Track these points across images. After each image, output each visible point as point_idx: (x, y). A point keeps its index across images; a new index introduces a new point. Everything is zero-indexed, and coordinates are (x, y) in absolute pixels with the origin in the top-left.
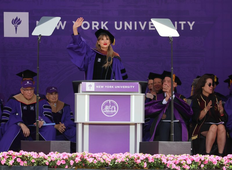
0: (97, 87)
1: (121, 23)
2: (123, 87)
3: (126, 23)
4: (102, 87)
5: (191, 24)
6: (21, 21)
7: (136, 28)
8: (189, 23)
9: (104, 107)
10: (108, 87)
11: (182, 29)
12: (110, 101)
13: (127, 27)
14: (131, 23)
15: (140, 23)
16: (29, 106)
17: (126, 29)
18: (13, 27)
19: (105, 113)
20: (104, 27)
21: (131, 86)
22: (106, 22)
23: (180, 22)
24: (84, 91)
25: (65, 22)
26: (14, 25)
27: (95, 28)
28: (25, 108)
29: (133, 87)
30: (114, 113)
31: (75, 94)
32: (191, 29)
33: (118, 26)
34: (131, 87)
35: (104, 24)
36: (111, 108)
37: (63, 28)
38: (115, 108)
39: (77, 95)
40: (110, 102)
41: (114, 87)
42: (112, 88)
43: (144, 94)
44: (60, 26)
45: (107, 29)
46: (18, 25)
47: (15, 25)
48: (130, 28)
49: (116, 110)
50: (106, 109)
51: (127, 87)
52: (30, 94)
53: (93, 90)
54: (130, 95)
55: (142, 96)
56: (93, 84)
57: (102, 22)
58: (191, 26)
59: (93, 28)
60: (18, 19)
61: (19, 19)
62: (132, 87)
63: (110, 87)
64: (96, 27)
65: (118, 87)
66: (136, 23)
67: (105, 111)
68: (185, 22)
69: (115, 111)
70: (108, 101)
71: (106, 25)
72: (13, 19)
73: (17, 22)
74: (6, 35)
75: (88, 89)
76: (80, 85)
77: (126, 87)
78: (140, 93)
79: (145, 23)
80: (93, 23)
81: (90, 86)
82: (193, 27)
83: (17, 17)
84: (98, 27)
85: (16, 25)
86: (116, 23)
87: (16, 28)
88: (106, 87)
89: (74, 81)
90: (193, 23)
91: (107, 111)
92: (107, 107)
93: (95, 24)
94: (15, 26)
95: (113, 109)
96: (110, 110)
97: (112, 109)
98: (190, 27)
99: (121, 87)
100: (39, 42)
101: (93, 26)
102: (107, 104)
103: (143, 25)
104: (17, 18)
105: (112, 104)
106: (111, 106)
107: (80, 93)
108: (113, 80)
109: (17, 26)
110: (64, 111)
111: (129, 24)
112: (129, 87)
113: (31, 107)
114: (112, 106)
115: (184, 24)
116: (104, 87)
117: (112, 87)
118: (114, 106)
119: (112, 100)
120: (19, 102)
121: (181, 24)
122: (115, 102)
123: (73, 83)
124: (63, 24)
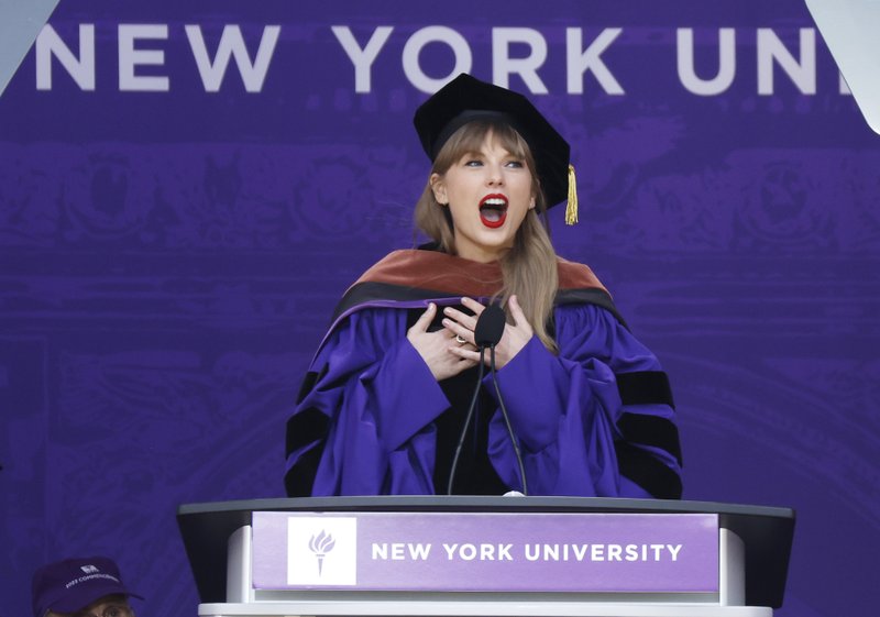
0: (378, 551)
1: (727, 38)
2: (589, 551)
3: (768, 45)
4: (421, 552)
10: (467, 552)
13: (778, 70)
14: (808, 37)
17: (765, 86)
20: (588, 76)
21: (657, 548)
22: (609, 36)
24: (276, 583)
25: (271, 35)
27: (515, 78)
29: (674, 552)
31: (206, 609)
33: (706, 65)
34: (651, 553)
35: (586, 45)
41: (517, 552)
43: (767, 612)
48: (805, 79)
51: (624, 554)
56: (343, 527)
57: (574, 36)
62: (665, 553)
63: (487, 552)
65: (552, 552)
71: (608, 57)
75: (301, 572)
76: (241, 537)
77: (615, 552)
78: (731, 602)
80: (502, 37)
81: (324, 543)
86: (685, 38)
88: (450, 551)
93: (519, 51)
99: (571, 552)
101: (503, 67)
107: (238, 600)
108: (513, 494)
111: (794, 51)
112: (639, 551)
116: (437, 553)
117: (504, 552)
123: (187, 522)
124: (253, 48)
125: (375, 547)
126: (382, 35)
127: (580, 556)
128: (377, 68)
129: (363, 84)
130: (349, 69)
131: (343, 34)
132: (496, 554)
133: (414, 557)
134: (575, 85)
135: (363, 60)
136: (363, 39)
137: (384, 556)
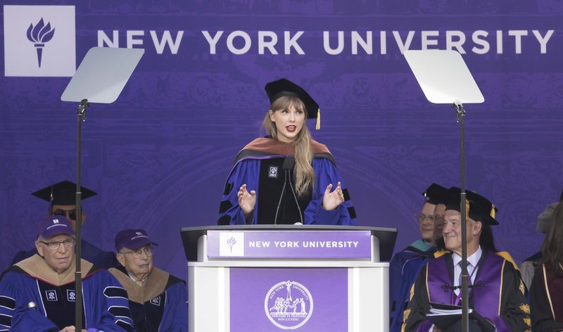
0: (252, 244)
1: (341, 35)
2: (325, 244)
3: (355, 36)
4: (266, 244)
5: (543, 36)
6: (54, 30)
7: (383, 51)
8: (536, 33)
9: (271, 303)
10: (283, 244)
11: (518, 50)
12: (289, 284)
13: (359, 46)
14: (369, 34)
15: (396, 34)
16: (62, 290)
17: (355, 51)
18: (31, 47)
19: (276, 319)
20: (292, 48)
21: (350, 243)
22: (299, 34)
23: (511, 33)
24: (216, 255)
25: (180, 34)
26: (33, 44)
27: (266, 49)
28: (52, 296)
29: (356, 244)
30: (301, 319)
31: (190, 264)
32: (543, 50)
33: (334, 44)
34: (347, 244)
35: (291, 38)
36: (291, 304)
37: (174, 49)
38: (303, 305)
39: (196, 269)
40: (288, 289)
41: (300, 244)
42: (294, 249)
43: (387, 264)
44: (167, 44)
45: (300, 51)
46: (45, 43)
47: (37, 43)
48: (369, 49)
49: (307, 310)
50: (277, 308)
51: (338, 245)
52: (64, 254)
53: (241, 254)
54: (347, 268)
55: (382, 269)
56: (239, 236)
57: (287, 34)
58: (543, 42)
59: (261, 51)
60: (46, 24)
61: (49, 25)
62: (352, 245)
63: (290, 244)
64: (271, 46)
65: (312, 244)
66: (383, 34)
67: (276, 313)
68: (525, 33)
69: (303, 312)
70: (285, 286)
71: (299, 41)
72: (31, 26)
73: (41, 33)
74: (11, 70)
76: (203, 239)
77: (335, 244)
78: (375, 262)
79: (411, 34)
80: (262, 34)
81: (232, 241)
82: (548, 45)
83: (42, 20)
84: (275, 47)
85: (40, 43)
86: (326, 35)
87: (40, 52)
88: (277, 244)
89: (184, 229)
90: (550, 33)
91: (282, 313)
92: (280, 303)
93: (268, 39)
94: (36, 45)
95: (299, 309)
96: (290, 310)
97: (294, 306)
98: (539, 45)
99: (319, 244)
100: (81, 121)
101: (262, 45)
102: (282, 293)
103: (404, 41)
104: (41, 22)
105: (296, 294)
106: (291, 299)
107: (202, 261)
108: (298, 224)
109: (43, 45)
110: (168, 301)
111: (365, 39)
112: (343, 244)
113: (69, 292)
114: (294, 299)
115: (523, 37)
116: (272, 245)
117: (296, 244)
118: (302, 299)
119: (294, 283)
120: (34, 279)
121: (514, 38)
122: (303, 287)
123: (184, 234)
124: (174, 39)
125: (250, 243)
126: (219, 34)
127: (322, 246)
128: (217, 46)
129: (213, 51)
130: (208, 46)
131: (206, 34)
132: (293, 245)
133: (264, 246)
134: (287, 51)
135: (213, 43)
136: (213, 36)
137: (254, 246)
